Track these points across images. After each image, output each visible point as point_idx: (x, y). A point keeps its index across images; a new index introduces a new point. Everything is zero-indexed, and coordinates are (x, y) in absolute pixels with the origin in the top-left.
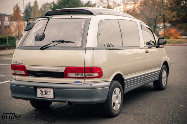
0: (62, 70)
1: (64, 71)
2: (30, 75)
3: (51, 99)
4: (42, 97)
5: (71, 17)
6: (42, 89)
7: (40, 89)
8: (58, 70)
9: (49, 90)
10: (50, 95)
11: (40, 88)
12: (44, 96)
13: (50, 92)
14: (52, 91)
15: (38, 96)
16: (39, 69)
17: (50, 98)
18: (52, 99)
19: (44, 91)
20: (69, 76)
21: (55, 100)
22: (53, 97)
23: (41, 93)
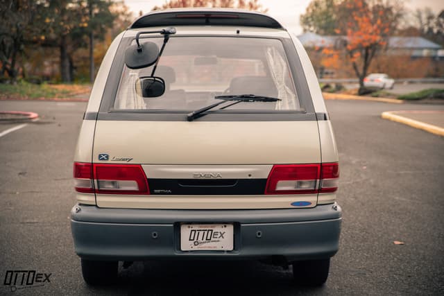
0: (264, 173)
1: (266, 177)
2: (156, 191)
3: (225, 254)
4: (196, 248)
5: (238, 32)
6: (196, 227)
7: (191, 229)
8: (250, 175)
9: (218, 229)
10: (224, 241)
11: (191, 226)
12: (204, 245)
13: (222, 235)
14: (229, 231)
15: (183, 248)
16: (191, 173)
17: (223, 251)
18: (228, 251)
19: (201, 233)
20: (279, 188)
21: (237, 254)
22: (231, 248)
23: (192, 238)
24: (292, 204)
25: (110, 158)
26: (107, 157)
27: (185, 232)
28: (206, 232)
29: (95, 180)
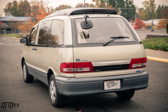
0: (128, 62)
1: (129, 63)
2: (96, 71)
3: (118, 90)
4: (109, 89)
5: (108, 16)
6: (109, 82)
7: (107, 82)
8: (125, 63)
9: (115, 82)
10: (117, 86)
11: (107, 81)
12: (111, 88)
13: (117, 84)
14: (119, 82)
15: (105, 89)
16: (107, 63)
17: (117, 89)
18: (119, 89)
19: (110, 83)
20: (133, 67)
21: (122, 89)
22: (120, 88)
23: (108, 86)
24: (136, 72)
25: (80, 60)
26: (79, 60)
27: (106, 84)
28: (112, 83)
29: (75, 69)
